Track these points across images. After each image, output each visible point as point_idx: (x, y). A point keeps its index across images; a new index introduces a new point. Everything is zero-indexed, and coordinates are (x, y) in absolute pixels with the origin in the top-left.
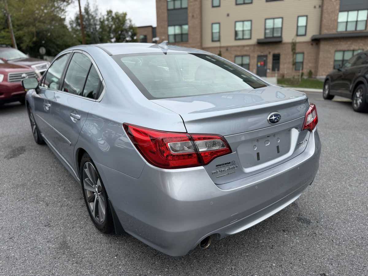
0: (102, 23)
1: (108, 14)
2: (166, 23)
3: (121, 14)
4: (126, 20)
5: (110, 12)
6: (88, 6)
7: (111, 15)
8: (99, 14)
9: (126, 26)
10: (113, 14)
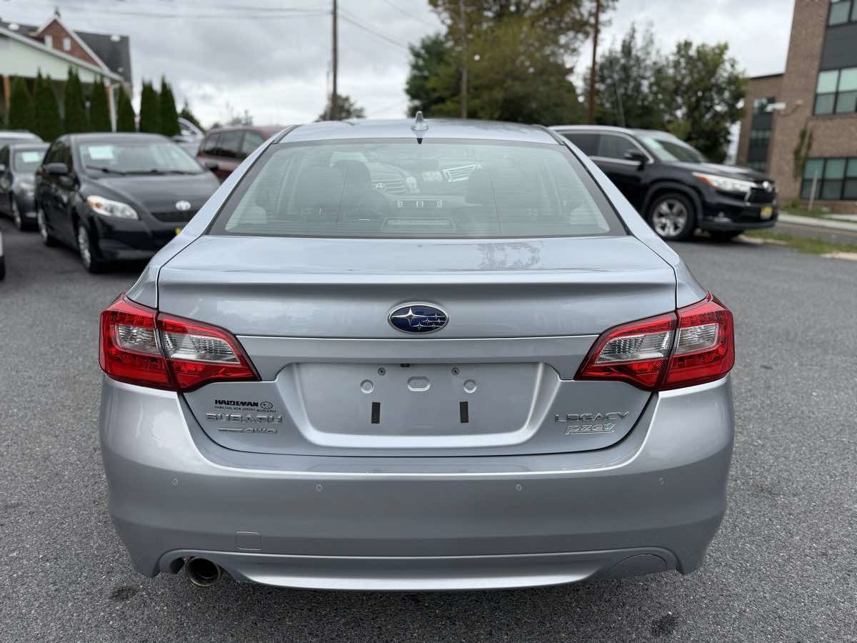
0: (659, 71)
1: (679, 52)
2: (816, 64)
3: (713, 49)
4: (723, 62)
5: (685, 47)
6: (632, 37)
7: (687, 53)
8: (653, 53)
9: (721, 76)
10: (692, 52)
